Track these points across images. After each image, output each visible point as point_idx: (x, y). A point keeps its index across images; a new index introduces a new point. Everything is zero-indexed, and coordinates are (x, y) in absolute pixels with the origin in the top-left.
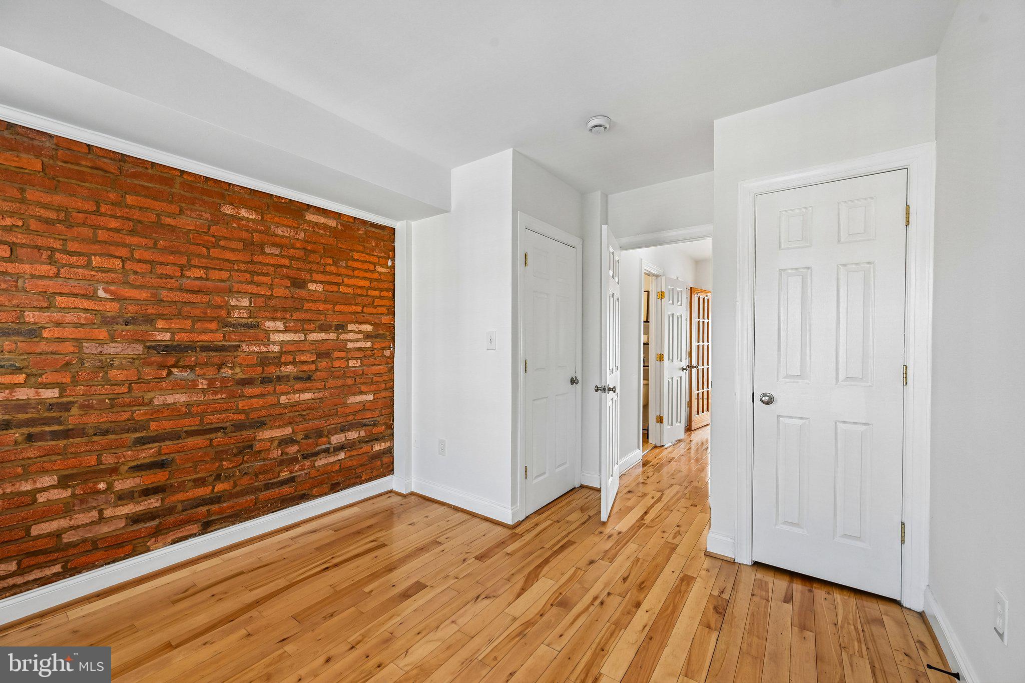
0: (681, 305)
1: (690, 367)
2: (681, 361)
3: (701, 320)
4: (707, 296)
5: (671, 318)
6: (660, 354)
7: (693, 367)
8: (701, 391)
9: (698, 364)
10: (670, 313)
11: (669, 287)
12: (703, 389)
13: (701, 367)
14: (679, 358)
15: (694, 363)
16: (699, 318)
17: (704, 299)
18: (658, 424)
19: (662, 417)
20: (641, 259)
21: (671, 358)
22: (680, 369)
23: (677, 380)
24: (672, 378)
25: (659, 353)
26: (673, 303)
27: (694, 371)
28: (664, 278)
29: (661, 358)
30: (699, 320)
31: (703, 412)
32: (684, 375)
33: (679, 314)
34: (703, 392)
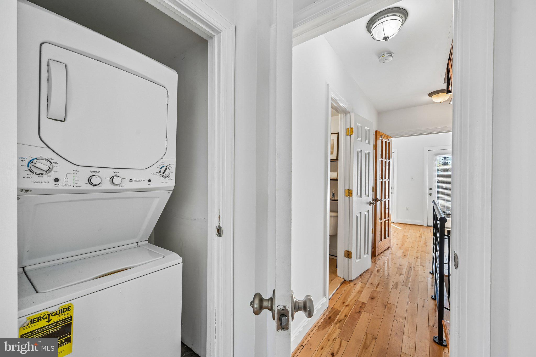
0: (369, 143)
1: (375, 200)
2: (368, 196)
3: (384, 160)
4: (388, 140)
5: (360, 154)
6: (349, 190)
7: (378, 200)
8: (384, 220)
9: (382, 197)
10: (359, 150)
11: (358, 124)
12: (385, 218)
13: (383, 200)
14: (367, 193)
15: (378, 197)
16: (382, 158)
17: (386, 142)
18: (347, 259)
19: (351, 252)
20: (328, 84)
21: (359, 194)
22: (367, 203)
23: (365, 214)
24: (361, 213)
25: (348, 188)
26: (361, 141)
27: (378, 203)
28: (352, 115)
29: (349, 193)
30: (382, 159)
31: (385, 238)
32: (371, 208)
33: (367, 152)
34: (385, 221)
